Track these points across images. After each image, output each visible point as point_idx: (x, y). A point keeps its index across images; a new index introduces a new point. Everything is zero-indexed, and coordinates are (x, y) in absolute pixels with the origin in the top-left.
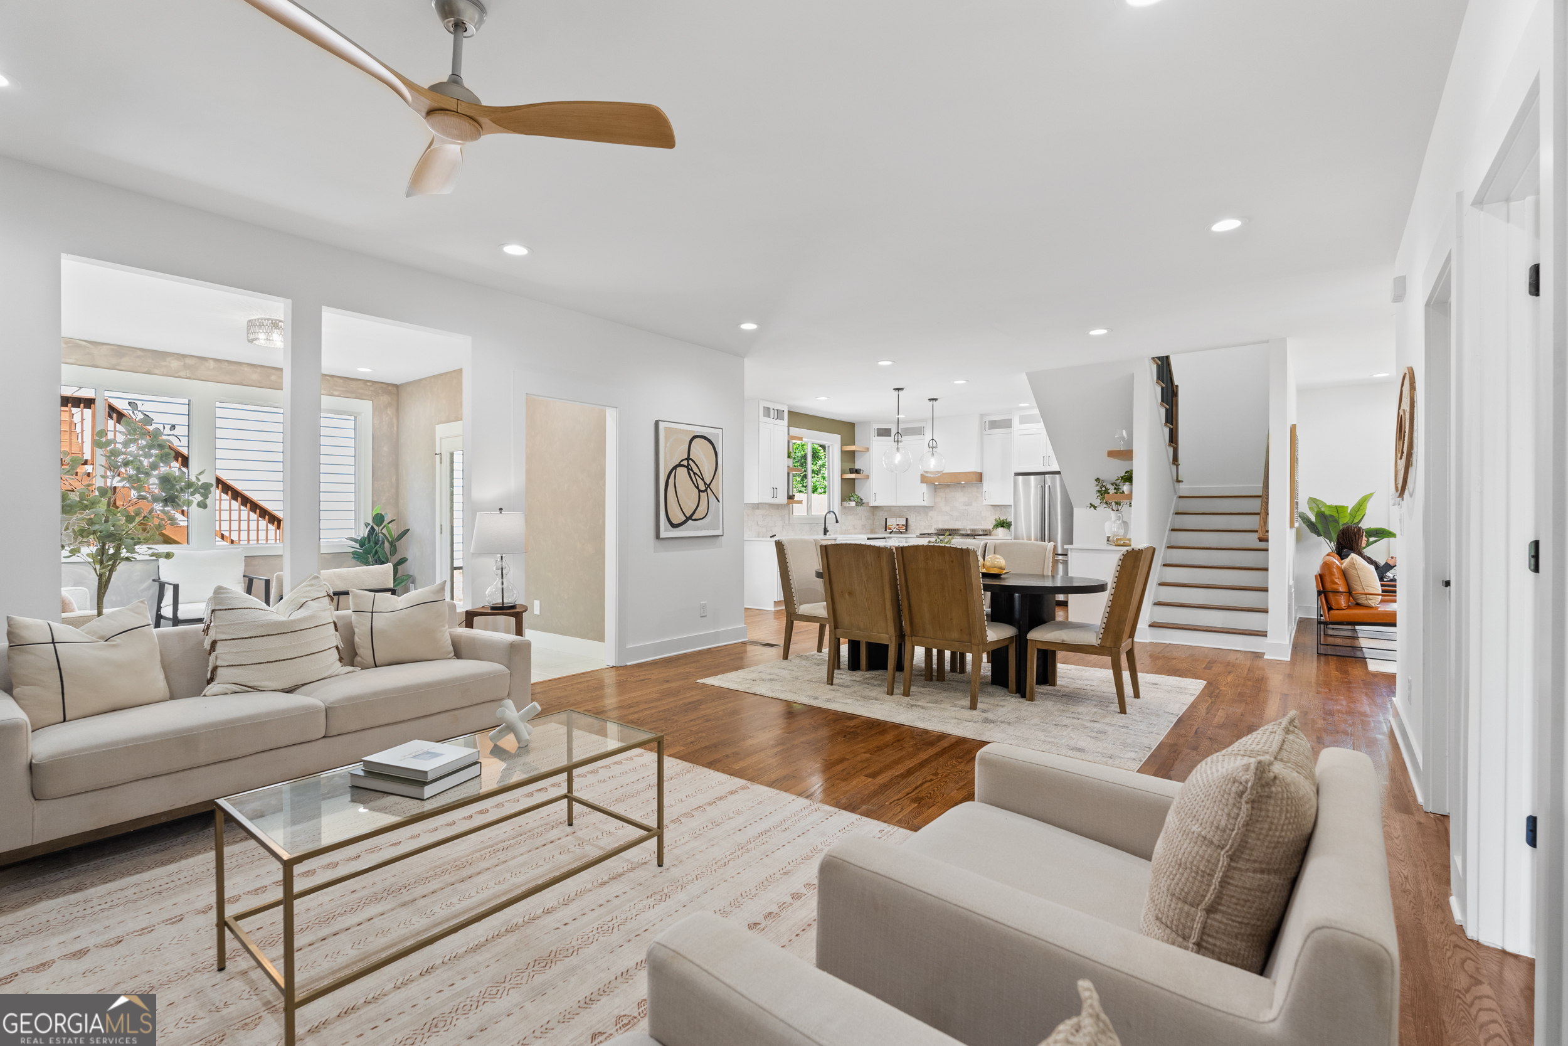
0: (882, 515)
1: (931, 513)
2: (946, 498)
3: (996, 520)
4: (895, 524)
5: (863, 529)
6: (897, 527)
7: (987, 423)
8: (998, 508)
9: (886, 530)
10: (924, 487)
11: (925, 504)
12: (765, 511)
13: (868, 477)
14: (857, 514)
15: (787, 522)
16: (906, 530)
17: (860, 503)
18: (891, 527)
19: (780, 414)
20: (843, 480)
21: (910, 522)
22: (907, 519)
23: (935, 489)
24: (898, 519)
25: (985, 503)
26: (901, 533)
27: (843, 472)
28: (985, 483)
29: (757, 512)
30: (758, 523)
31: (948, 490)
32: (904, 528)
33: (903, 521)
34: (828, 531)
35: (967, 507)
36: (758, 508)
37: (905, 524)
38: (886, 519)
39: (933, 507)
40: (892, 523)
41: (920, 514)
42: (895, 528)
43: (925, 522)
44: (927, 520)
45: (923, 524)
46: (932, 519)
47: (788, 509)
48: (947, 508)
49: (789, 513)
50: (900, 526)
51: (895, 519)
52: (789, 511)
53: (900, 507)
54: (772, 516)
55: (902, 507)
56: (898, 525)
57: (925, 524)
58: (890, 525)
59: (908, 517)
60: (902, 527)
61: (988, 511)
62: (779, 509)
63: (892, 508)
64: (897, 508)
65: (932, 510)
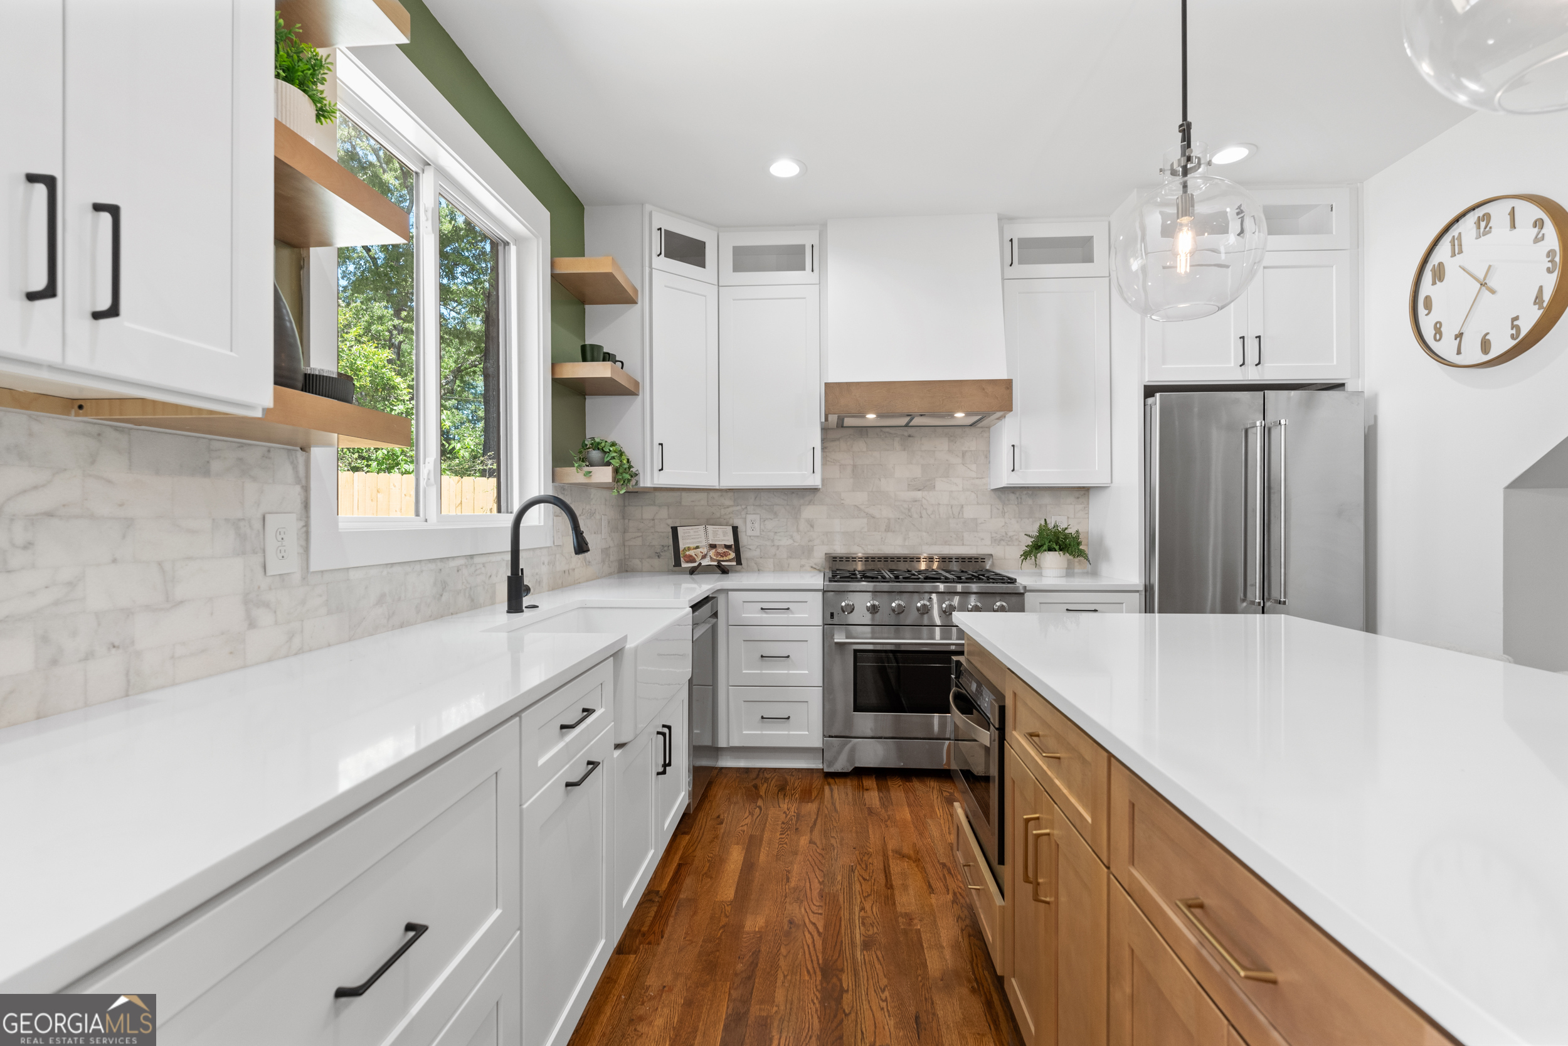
0: (661, 514)
1: (809, 512)
2: (855, 466)
4: (703, 543)
5: (603, 561)
6: (712, 553)
8: (1012, 497)
9: (677, 563)
10: (815, 430)
14: (591, 515)
16: (739, 562)
18: (692, 553)
20: (557, 385)
21: (743, 539)
22: (735, 530)
24: (710, 528)
26: (723, 570)
27: (557, 360)
31: (860, 445)
32: (732, 555)
33: (725, 534)
35: (918, 495)
37: (731, 542)
38: (675, 530)
40: (693, 540)
41: (776, 514)
42: (704, 557)
43: (792, 537)
44: (798, 531)
45: (785, 542)
46: (812, 526)
47: (298, 481)
48: (861, 498)
49: (306, 505)
50: (721, 550)
51: (701, 528)
52: (306, 489)
53: (712, 494)
54: (129, 523)
55: (719, 494)
56: (713, 546)
57: (790, 542)
58: (689, 549)
59: (738, 522)
60: (725, 554)
61: (978, 504)
62: (206, 472)
63: (684, 494)
64: (704, 495)
65: (810, 502)
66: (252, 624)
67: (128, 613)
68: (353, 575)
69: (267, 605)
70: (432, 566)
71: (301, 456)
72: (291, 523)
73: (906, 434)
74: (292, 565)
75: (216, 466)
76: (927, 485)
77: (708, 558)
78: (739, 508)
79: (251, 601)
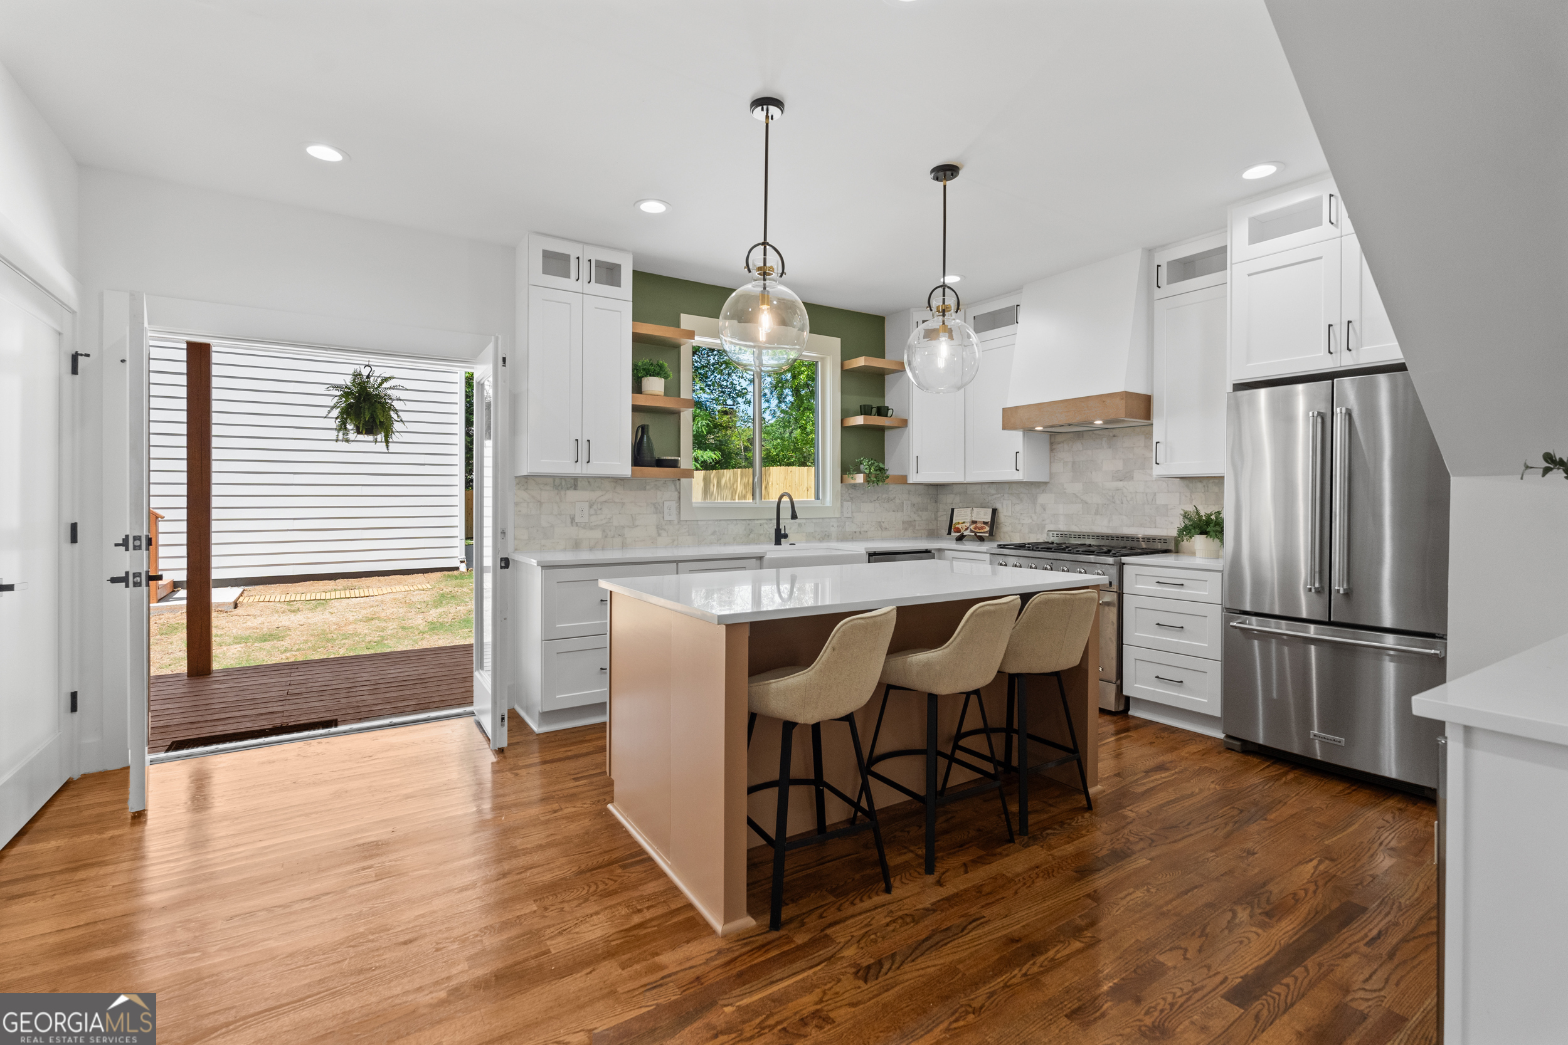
0: (949, 500)
1: (1044, 498)
2: (1074, 463)
3: (1186, 515)
4: (968, 520)
5: (906, 529)
6: (972, 527)
7: (1164, 271)
8: (1199, 485)
9: (949, 533)
10: (1016, 438)
11: (1019, 476)
12: (598, 493)
13: (904, 423)
14: (889, 500)
15: (670, 515)
16: (991, 534)
17: (879, 476)
18: (959, 526)
19: (608, 273)
20: (845, 429)
21: (999, 518)
22: (994, 511)
23: (1051, 444)
24: (975, 510)
25: (1157, 471)
26: (981, 539)
27: (845, 414)
28: (1156, 421)
29: (571, 495)
30: (573, 519)
31: (1078, 446)
32: (987, 529)
33: (985, 514)
34: (785, 536)
35: (1120, 484)
36: (575, 487)
37: (988, 519)
38: (953, 510)
39: (1046, 483)
40: (963, 517)
41: (1021, 500)
42: (966, 529)
43: (1031, 517)
44: (1035, 513)
45: (1027, 521)
46: (1044, 509)
47: (676, 490)
48: (1077, 487)
49: (679, 498)
50: (979, 525)
51: (970, 509)
52: (679, 493)
53: (984, 486)
54: (623, 504)
55: (987, 485)
56: (974, 522)
57: (1030, 521)
58: (959, 523)
59: (998, 506)
60: (982, 528)
61: (1169, 492)
62: (645, 490)
63: (968, 486)
64: (979, 486)
65: (1044, 491)
66: (659, 535)
67: (623, 527)
68: (699, 522)
69: (665, 530)
70: (744, 522)
71: (678, 482)
72: (674, 504)
73: (1111, 435)
74: (674, 517)
75: (648, 487)
76: (1126, 476)
77: (969, 530)
78: (999, 495)
79: (659, 528)
